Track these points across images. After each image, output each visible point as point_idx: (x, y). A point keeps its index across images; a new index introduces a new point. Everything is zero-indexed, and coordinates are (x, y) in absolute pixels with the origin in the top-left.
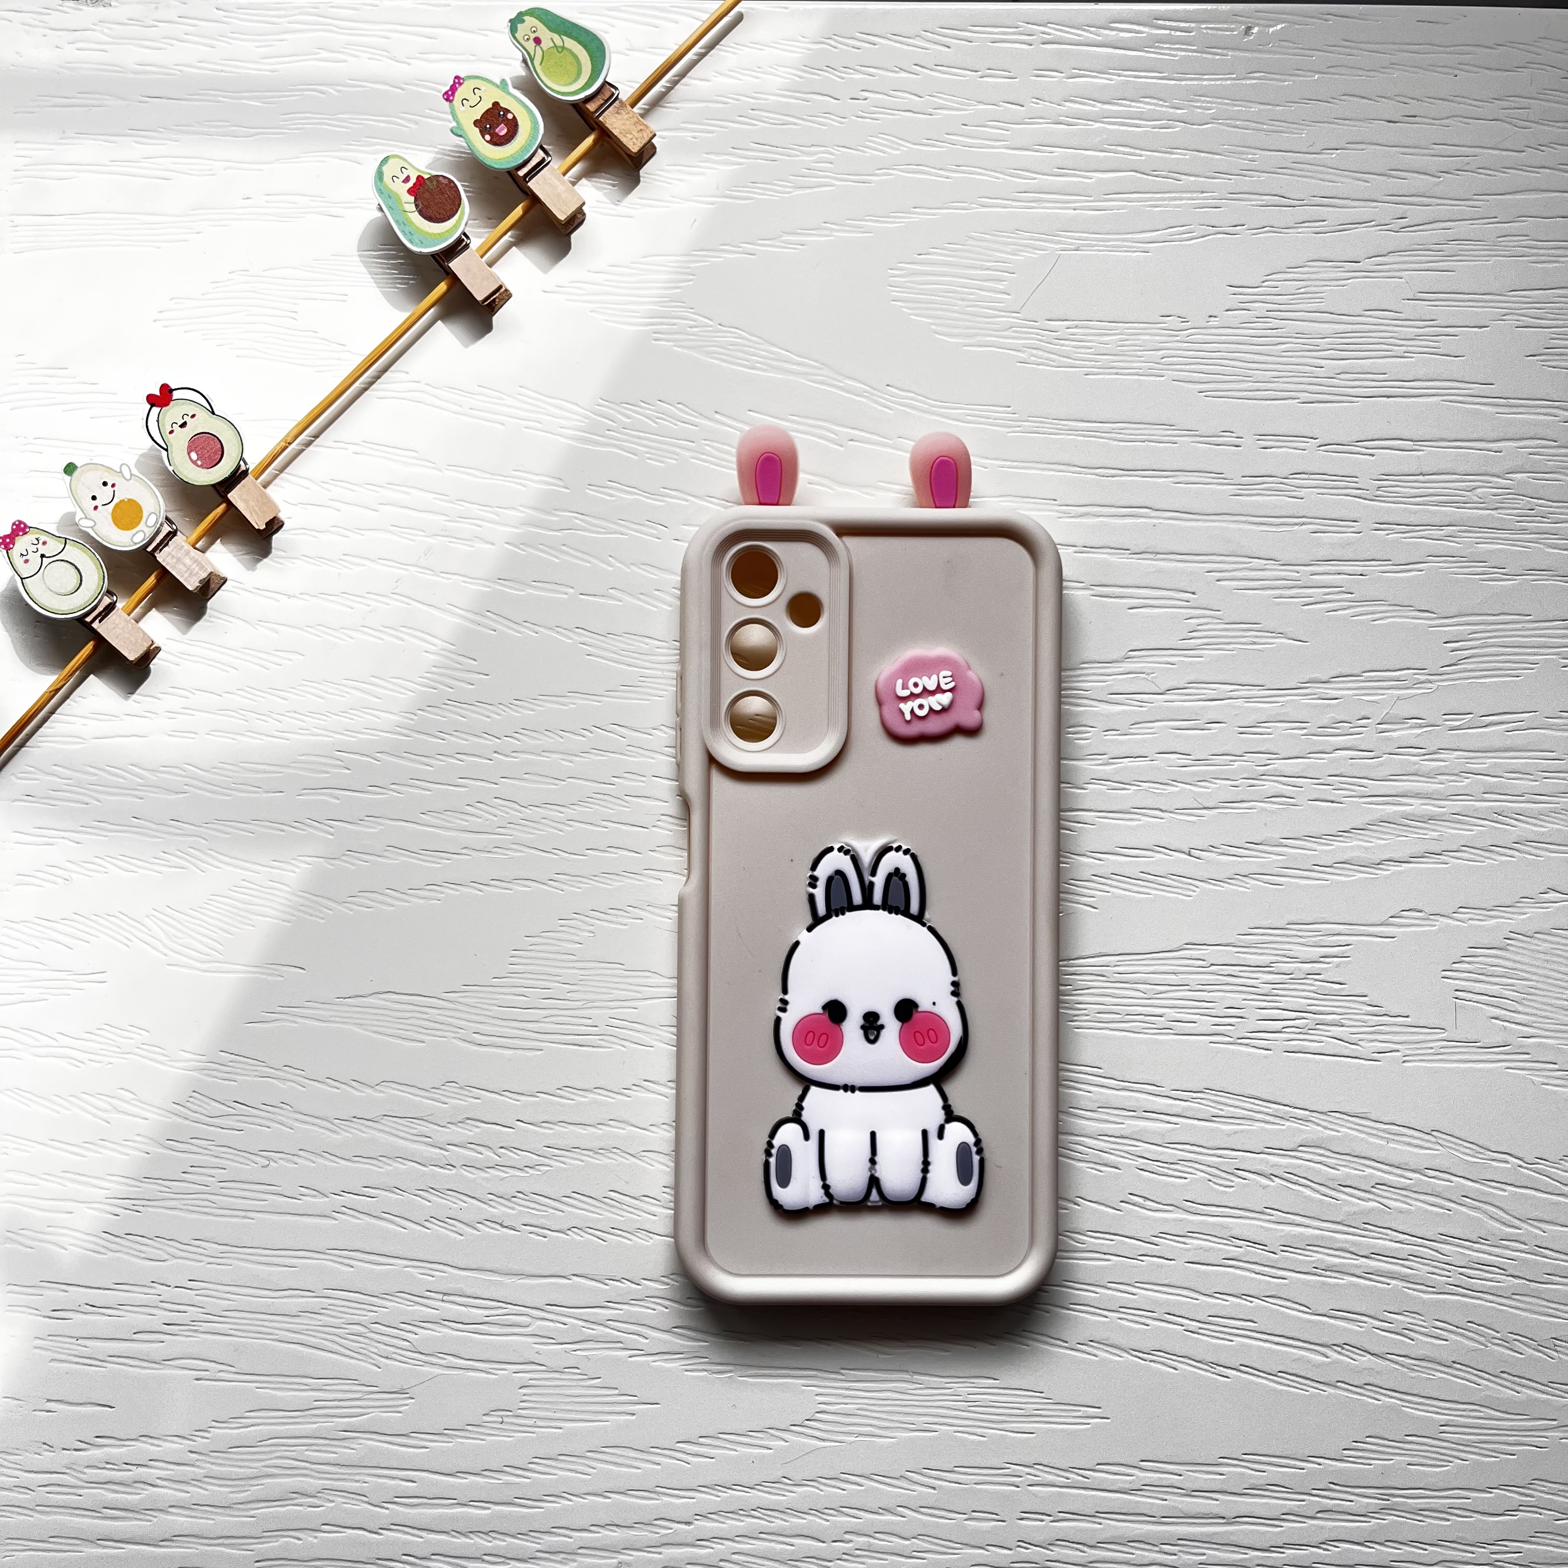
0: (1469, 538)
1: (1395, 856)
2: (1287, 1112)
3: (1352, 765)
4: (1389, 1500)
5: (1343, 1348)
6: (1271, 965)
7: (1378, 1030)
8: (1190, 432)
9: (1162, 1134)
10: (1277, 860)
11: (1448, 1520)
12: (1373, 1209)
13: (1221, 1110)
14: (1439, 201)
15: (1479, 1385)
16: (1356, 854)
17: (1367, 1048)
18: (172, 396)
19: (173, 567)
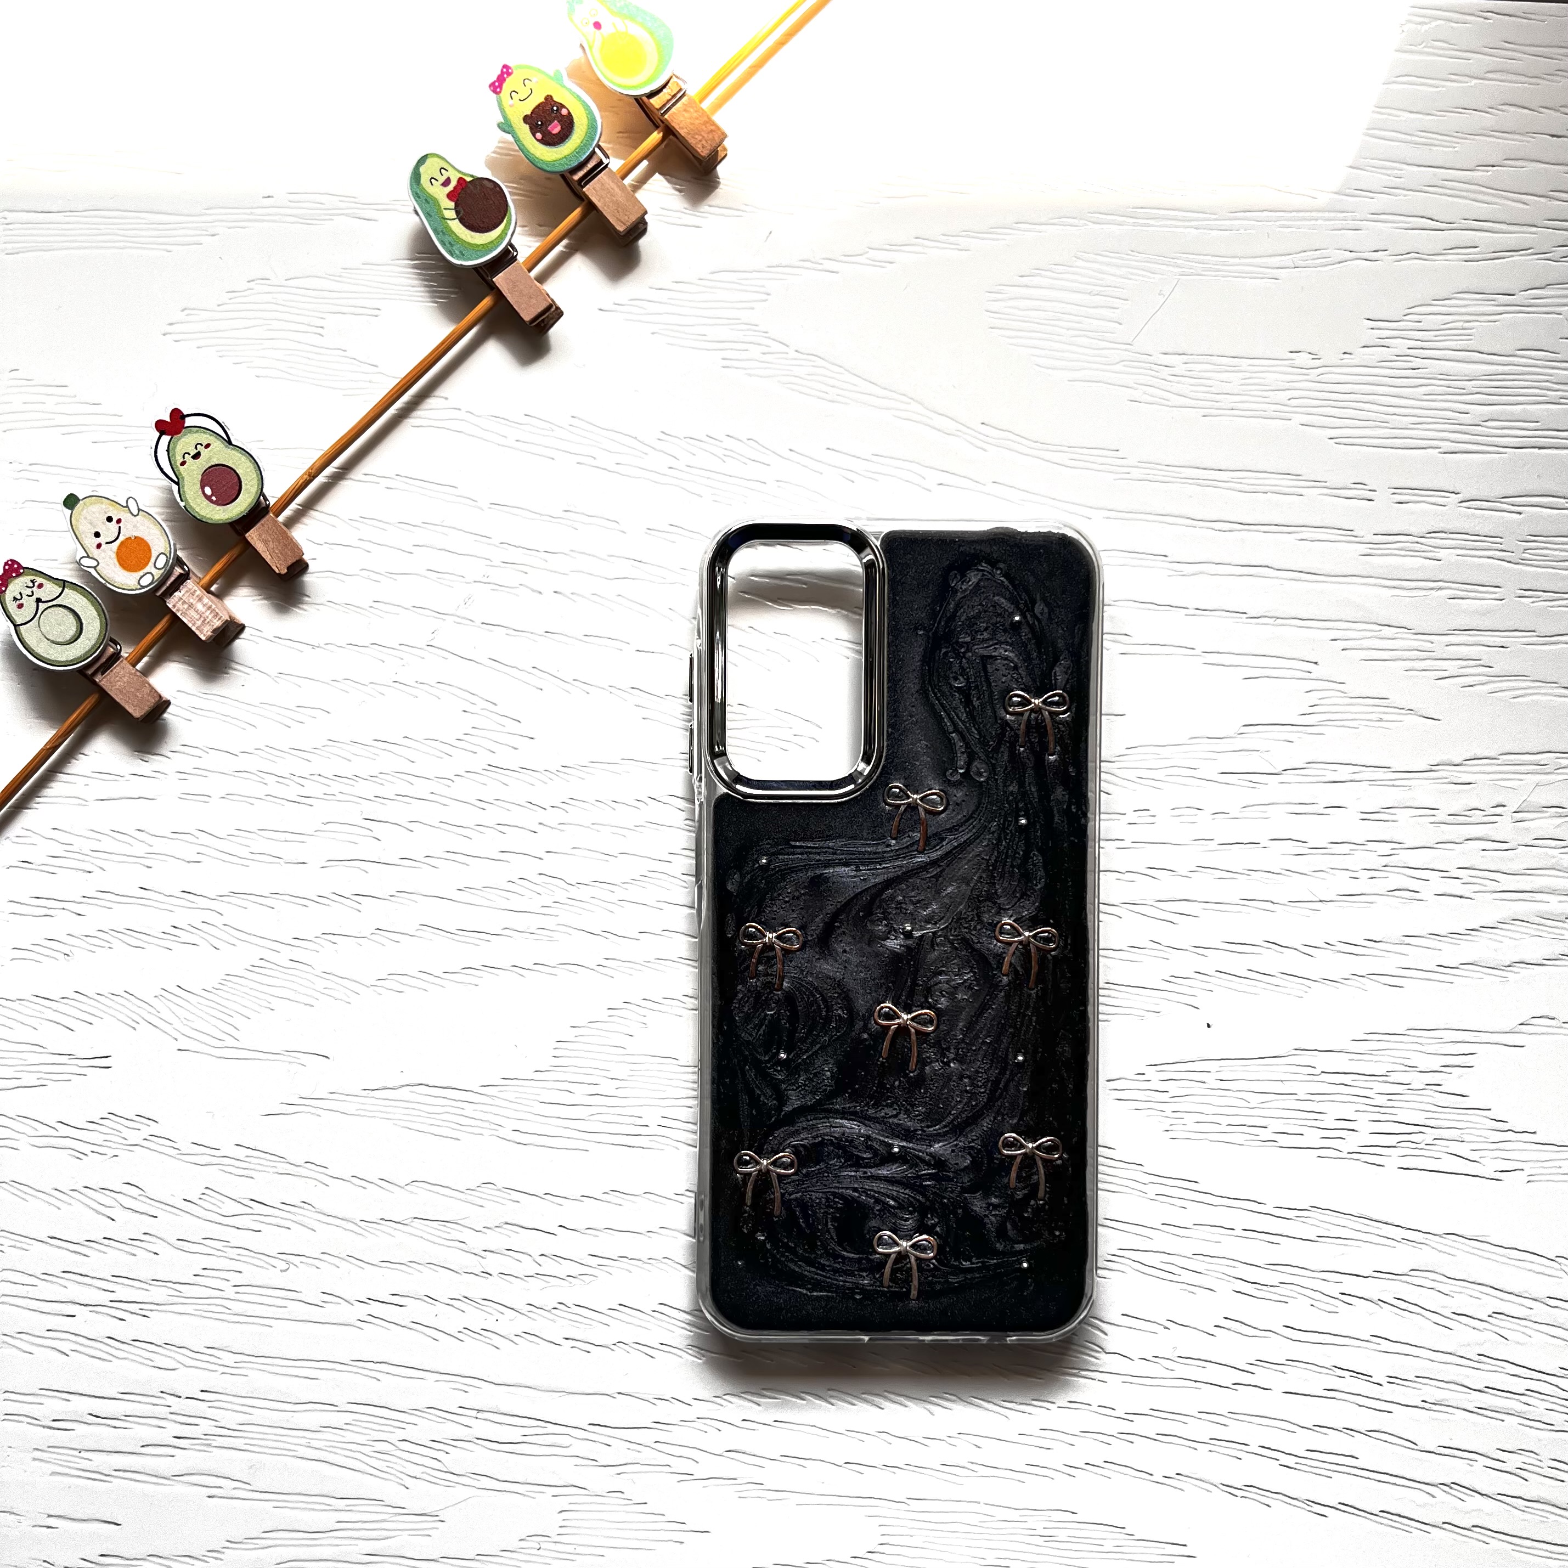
1: (1528, 957)
2: (1397, 1233)
3: (1483, 857)
5: (1451, 1488)
6: (1385, 1073)
7: (1501, 1146)
8: (1317, 482)
9: (1262, 1256)
10: (1399, 961)
12: (1489, 1340)
13: (1327, 1230)
16: (1488, 955)
17: (1490, 1165)
18: (184, 422)
19: (184, 614)
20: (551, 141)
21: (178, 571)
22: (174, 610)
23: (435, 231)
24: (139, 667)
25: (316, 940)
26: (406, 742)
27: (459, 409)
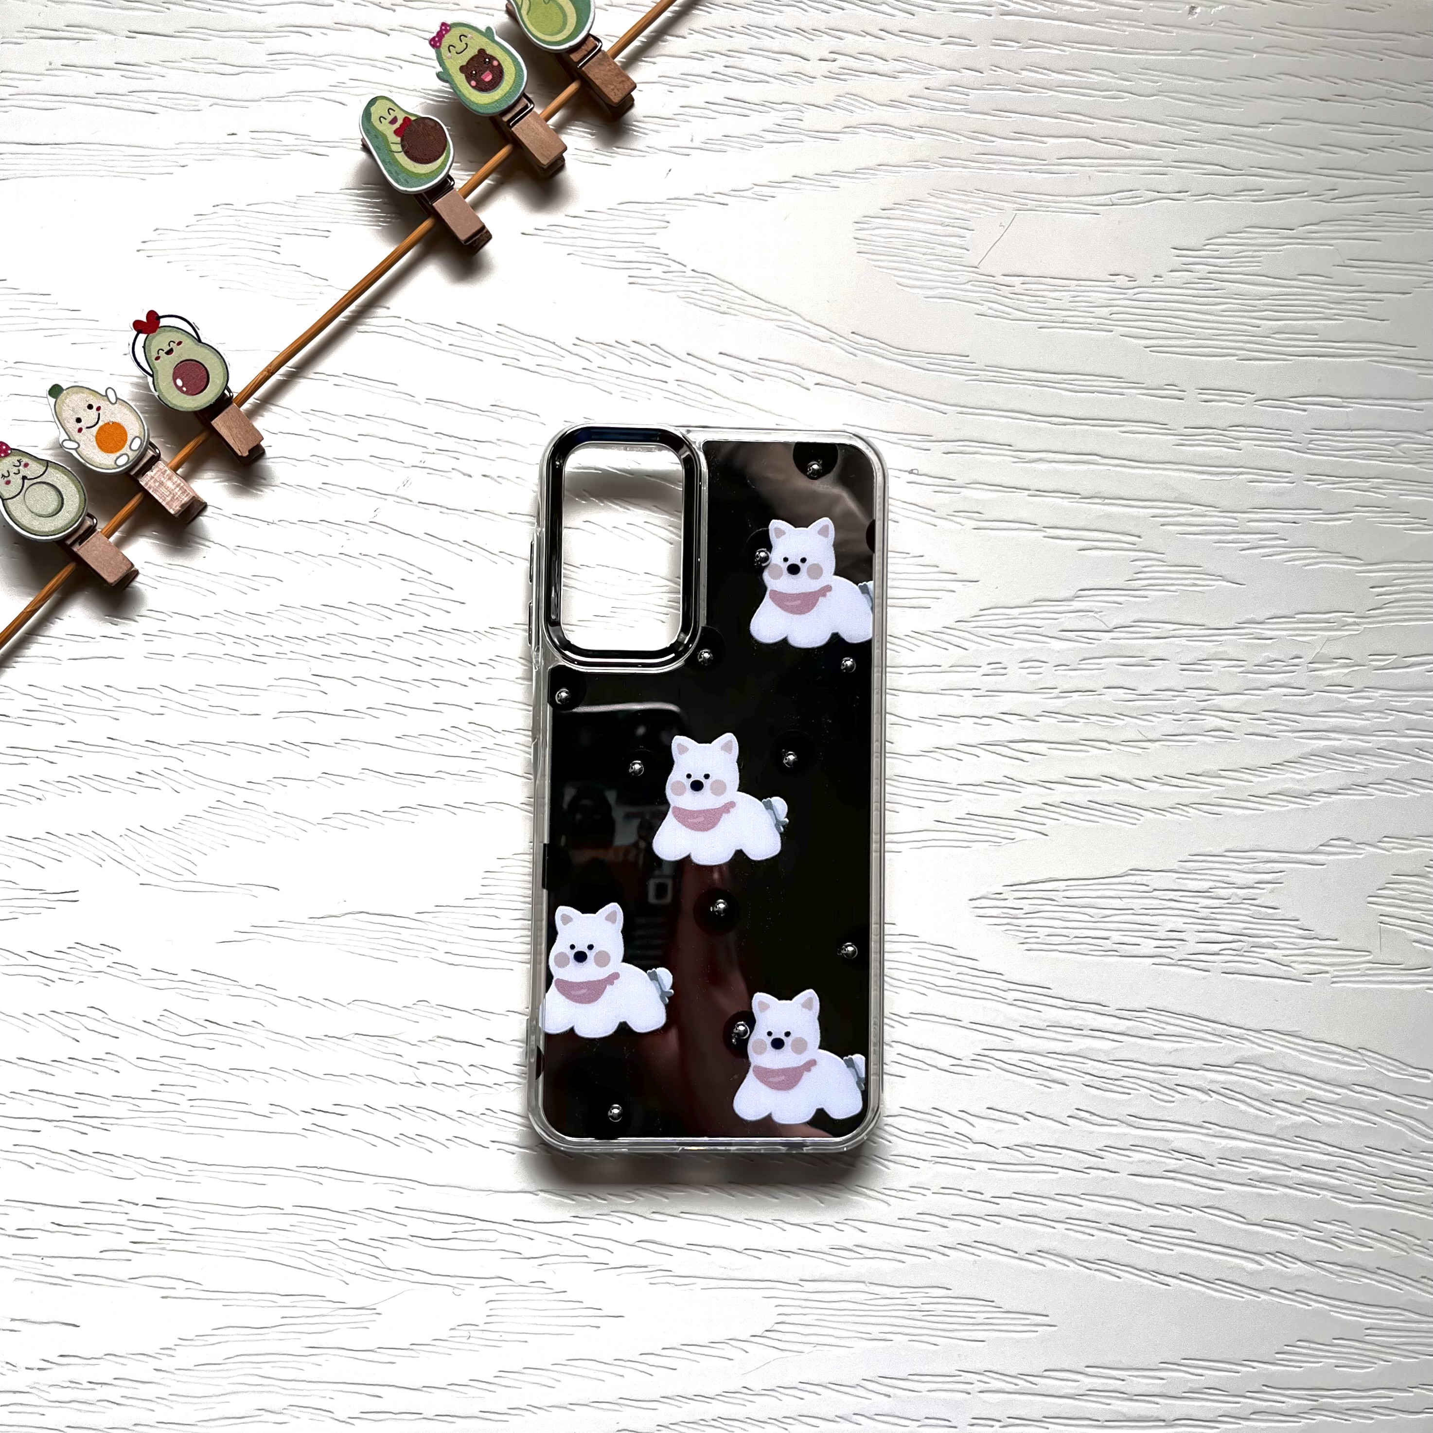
0: (1392, 490)
1: (1326, 787)
2: (1223, 1030)
3: (1286, 701)
4: (1317, 1401)
5: (1276, 1257)
6: (1210, 890)
7: (1309, 952)
8: (1136, 384)
9: (1106, 1052)
10: (1217, 792)
11: (1372, 1419)
12: (1303, 1123)
13: (1163, 1029)
14: (1367, 175)
15: (1401, 1290)
16: (1289, 785)
17: (1300, 969)
18: (159, 323)
19: (155, 491)
20: (484, 87)
21: (150, 453)
22: (146, 488)
23: (383, 161)
24: (112, 539)
25: (268, 783)
26: (351, 607)
27: (400, 318)
